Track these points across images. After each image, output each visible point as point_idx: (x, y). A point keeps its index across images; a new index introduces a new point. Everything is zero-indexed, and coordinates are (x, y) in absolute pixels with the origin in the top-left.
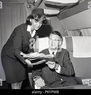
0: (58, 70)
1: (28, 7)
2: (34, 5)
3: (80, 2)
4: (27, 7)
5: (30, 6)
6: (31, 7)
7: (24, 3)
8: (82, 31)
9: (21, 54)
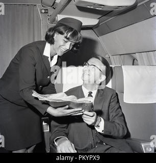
0: (99, 126)
1: (43, 11)
2: (55, 9)
3: (139, 5)
4: (41, 12)
5: (47, 10)
6: (47, 13)
7: (35, 5)
8: (137, 56)
9: (33, 95)
